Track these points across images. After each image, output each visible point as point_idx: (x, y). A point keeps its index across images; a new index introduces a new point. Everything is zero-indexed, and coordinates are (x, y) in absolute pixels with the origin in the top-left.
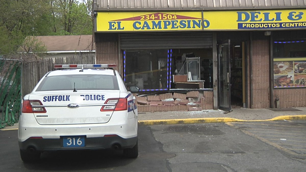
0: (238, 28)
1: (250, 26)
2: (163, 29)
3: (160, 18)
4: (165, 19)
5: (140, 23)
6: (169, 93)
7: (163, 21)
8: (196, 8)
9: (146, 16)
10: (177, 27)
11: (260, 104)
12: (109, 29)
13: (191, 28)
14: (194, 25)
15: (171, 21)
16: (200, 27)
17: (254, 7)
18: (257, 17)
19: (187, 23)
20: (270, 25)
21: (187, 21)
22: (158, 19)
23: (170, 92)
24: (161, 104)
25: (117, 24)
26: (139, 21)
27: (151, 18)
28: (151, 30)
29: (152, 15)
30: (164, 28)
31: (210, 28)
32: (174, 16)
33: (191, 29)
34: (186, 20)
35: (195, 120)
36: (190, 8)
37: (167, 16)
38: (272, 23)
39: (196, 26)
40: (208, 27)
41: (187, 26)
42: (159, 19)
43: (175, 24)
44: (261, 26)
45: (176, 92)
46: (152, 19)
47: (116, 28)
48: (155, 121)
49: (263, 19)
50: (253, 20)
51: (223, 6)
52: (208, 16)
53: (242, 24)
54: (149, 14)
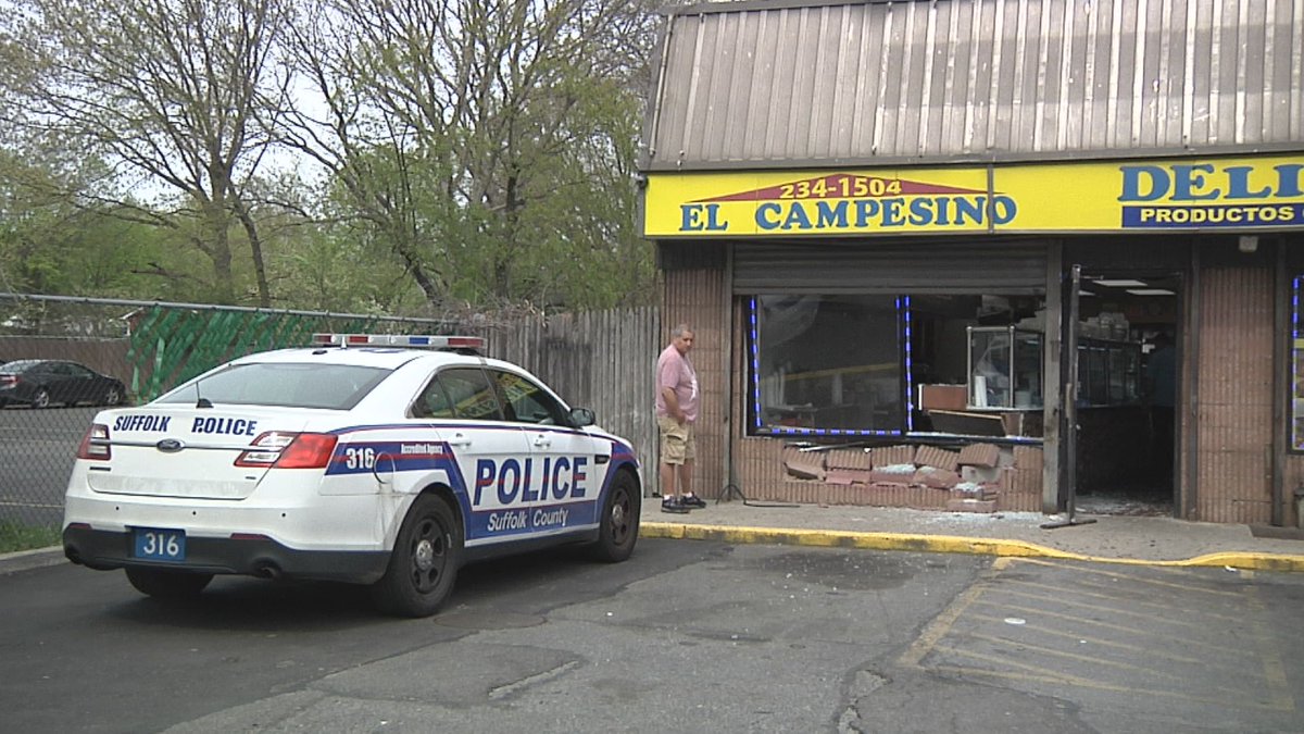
0: (1123, 226)
1: (1171, 216)
2: (852, 229)
3: (846, 193)
4: (860, 196)
5: (778, 210)
6: (904, 446)
7: (855, 202)
8: (968, 156)
9: (799, 185)
10: (902, 222)
11: (1229, 506)
12: (681, 229)
13: (948, 223)
14: (959, 214)
15: (881, 201)
16: (980, 222)
17: (1186, 147)
18: (1199, 182)
19: (934, 209)
20: (1251, 212)
21: (936, 200)
22: (839, 194)
23: (908, 444)
24: (865, 481)
25: (705, 211)
26: (776, 202)
27: (815, 191)
28: (814, 230)
29: (821, 181)
30: (856, 225)
31: (1017, 225)
32: (891, 186)
33: (951, 227)
34: (933, 197)
35: (893, 540)
36: (948, 156)
37: (868, 184)
38: (1261, 207)
39: (968, 217)
40: (1011, 222)
41: (935, 218)
42: (842, 196)
43: (893, 212)
44: (1216, 216)
45: (926, 444)
46: (817, 196)
47: (702, 224)
48: (759, 530)
49: (1225, 190)
50: (1182, 193)
51: (1066, 148)
52: (1009, 182)
53: (1140, 208)
54: (808, 179)
